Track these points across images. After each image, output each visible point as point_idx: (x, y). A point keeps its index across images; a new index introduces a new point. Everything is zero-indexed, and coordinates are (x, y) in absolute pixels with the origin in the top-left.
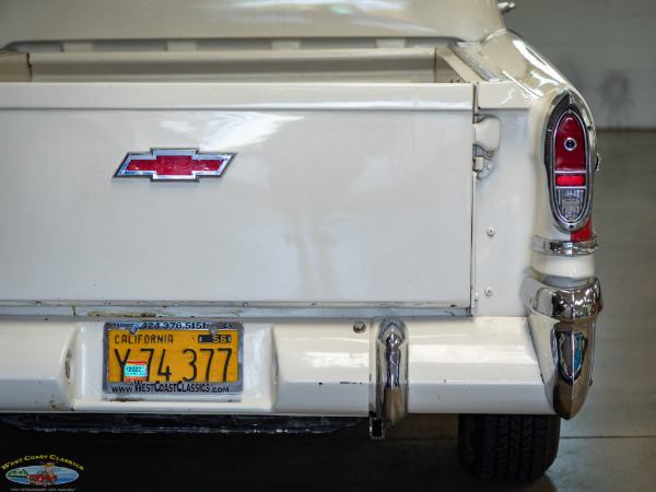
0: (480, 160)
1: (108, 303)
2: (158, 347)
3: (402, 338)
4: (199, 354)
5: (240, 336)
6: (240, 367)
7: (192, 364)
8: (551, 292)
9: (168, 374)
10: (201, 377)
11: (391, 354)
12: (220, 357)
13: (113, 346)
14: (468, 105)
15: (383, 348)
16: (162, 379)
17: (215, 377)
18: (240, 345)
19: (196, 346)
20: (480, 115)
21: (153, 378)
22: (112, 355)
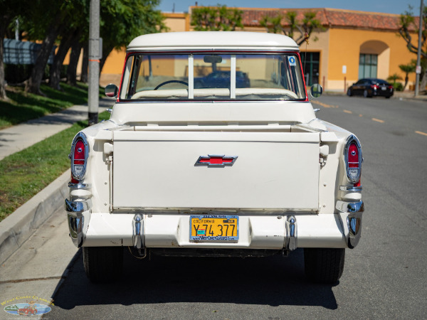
0: (322, 159)
1: (192, 208)
2: (209, 224)
3: (295, 220)
4: (224, 227)
5: (238, 220)
6: (238, 231)
7: (221, 230)
8: (347, 204)
9: (212, 234)
10: (224, 235)
11: (292, 225)
12: (231, 228)
13: (193, 224)
14: (318, 140)
15: (289, 223)
16: (211, 236)
17: (229, 235)
18: (238, 223)
19: (222, 224)
20: (322, 143)
21: (207, 235)
22: (193, 227)
